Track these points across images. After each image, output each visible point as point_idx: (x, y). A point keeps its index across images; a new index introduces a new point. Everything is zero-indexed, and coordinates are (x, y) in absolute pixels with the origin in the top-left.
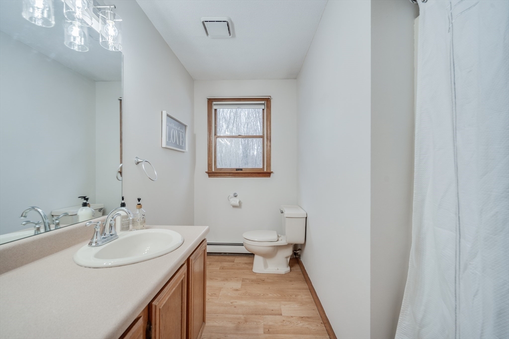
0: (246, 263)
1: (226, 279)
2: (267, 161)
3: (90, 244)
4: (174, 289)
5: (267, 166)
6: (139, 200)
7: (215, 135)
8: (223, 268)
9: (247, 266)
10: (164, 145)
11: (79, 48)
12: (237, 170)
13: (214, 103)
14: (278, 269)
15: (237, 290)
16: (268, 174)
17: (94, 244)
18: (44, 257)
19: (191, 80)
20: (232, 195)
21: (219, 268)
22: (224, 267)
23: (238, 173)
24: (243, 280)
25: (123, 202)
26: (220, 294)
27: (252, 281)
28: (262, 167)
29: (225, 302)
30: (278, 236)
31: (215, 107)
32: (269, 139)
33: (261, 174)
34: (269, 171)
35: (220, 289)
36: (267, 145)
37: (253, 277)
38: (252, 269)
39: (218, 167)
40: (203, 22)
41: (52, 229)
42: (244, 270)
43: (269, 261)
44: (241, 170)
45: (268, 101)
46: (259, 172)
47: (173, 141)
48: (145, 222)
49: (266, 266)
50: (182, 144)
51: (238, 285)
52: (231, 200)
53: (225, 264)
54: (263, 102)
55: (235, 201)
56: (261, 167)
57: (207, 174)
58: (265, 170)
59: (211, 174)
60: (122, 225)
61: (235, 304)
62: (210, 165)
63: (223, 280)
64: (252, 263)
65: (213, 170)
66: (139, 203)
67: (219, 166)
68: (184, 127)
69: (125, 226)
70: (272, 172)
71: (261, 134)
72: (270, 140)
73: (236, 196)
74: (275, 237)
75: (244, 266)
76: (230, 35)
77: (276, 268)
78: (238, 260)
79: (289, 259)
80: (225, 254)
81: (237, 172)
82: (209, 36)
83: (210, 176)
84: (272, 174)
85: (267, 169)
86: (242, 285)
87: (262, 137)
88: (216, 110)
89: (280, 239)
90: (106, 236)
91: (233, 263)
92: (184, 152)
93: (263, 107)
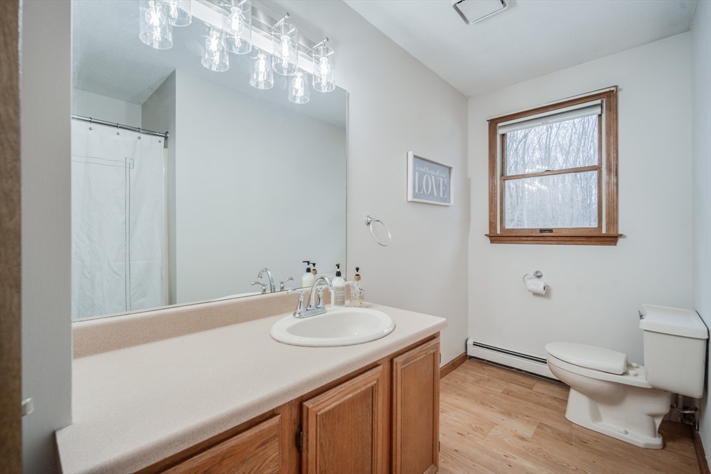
0: (555, 398)
1: (509, 414)
2: (608, 214)
3: (294, 314)
4: (351, 395)
5: (607, 224)
6: (357, 269)
7: (502, 175)
8: (508, 393)
9: (556, 404)
10: (410, 199)
11: (301, 100)
12: (542, 231)
13: (500, 125)
14: (627, 433)
15: (523, 439)
16: (611, 239)
17: (297, 315)
18: (256, 319)
19: (461, 99)
20: (532, 274)
21: (501, 391)
22: (511, 392)
23: (545, 236)
24: (541, 426)
25: (338, 270)
26: (490, 434)
27: (559, 434)
28: (596, 226)
29: (495, 450)
30: (629, 366)
31: (500, 132)
32: (613, 170)
33: (593, 239)
34: (612, 233)
35: (493, 425)
36: (608, 183)
37: (564, 429)
38: (564, 412)
39: (506, 228)
40: (455, 7)
41: (276, 290)
42: (547, 409)
43: (603, 410)
44: (551, 231)
45: (610, 97)
46: (589, 234)
47: (427, 191)
48: (363, 299)
49: (596, 417)
50: (444, 195)
51: (528, 431)
52: (529, 282)
53: (514, 388)
54: (599, 102)
55: (538, 286)
56: (594, 225)
57: (488, 239)
58: (604, 231)
59: (495, 238)
60: (336, 298)
61: (512, 460)
62: (492, 225)
63: (503, 413)
64: (565, 402)
65: (499, 232)
66: (357, 273)
67: (508, 226)
68: (448, 169)
69: (339, 300)
70: (621, 235)
71: (596, 163)
72: (617, 173)
73: (539, 277)
74: (619, 366)
75: (549, 401)
76: (505, 6)
77: (622, 430)
78: (540, 387)
79: (658, 422)
80: (519, 371)
81: (541, 234)
82: (471, 23)
83: (492, 242)
84: (620, 240)
85: (608, 229)
86: (535, 433)
87: (598, 168)
88: (503, 136)
89: (631, 372)
90: (312, 308)
91: (529, 391)
92: (448, 206)
93: (598, 110)
